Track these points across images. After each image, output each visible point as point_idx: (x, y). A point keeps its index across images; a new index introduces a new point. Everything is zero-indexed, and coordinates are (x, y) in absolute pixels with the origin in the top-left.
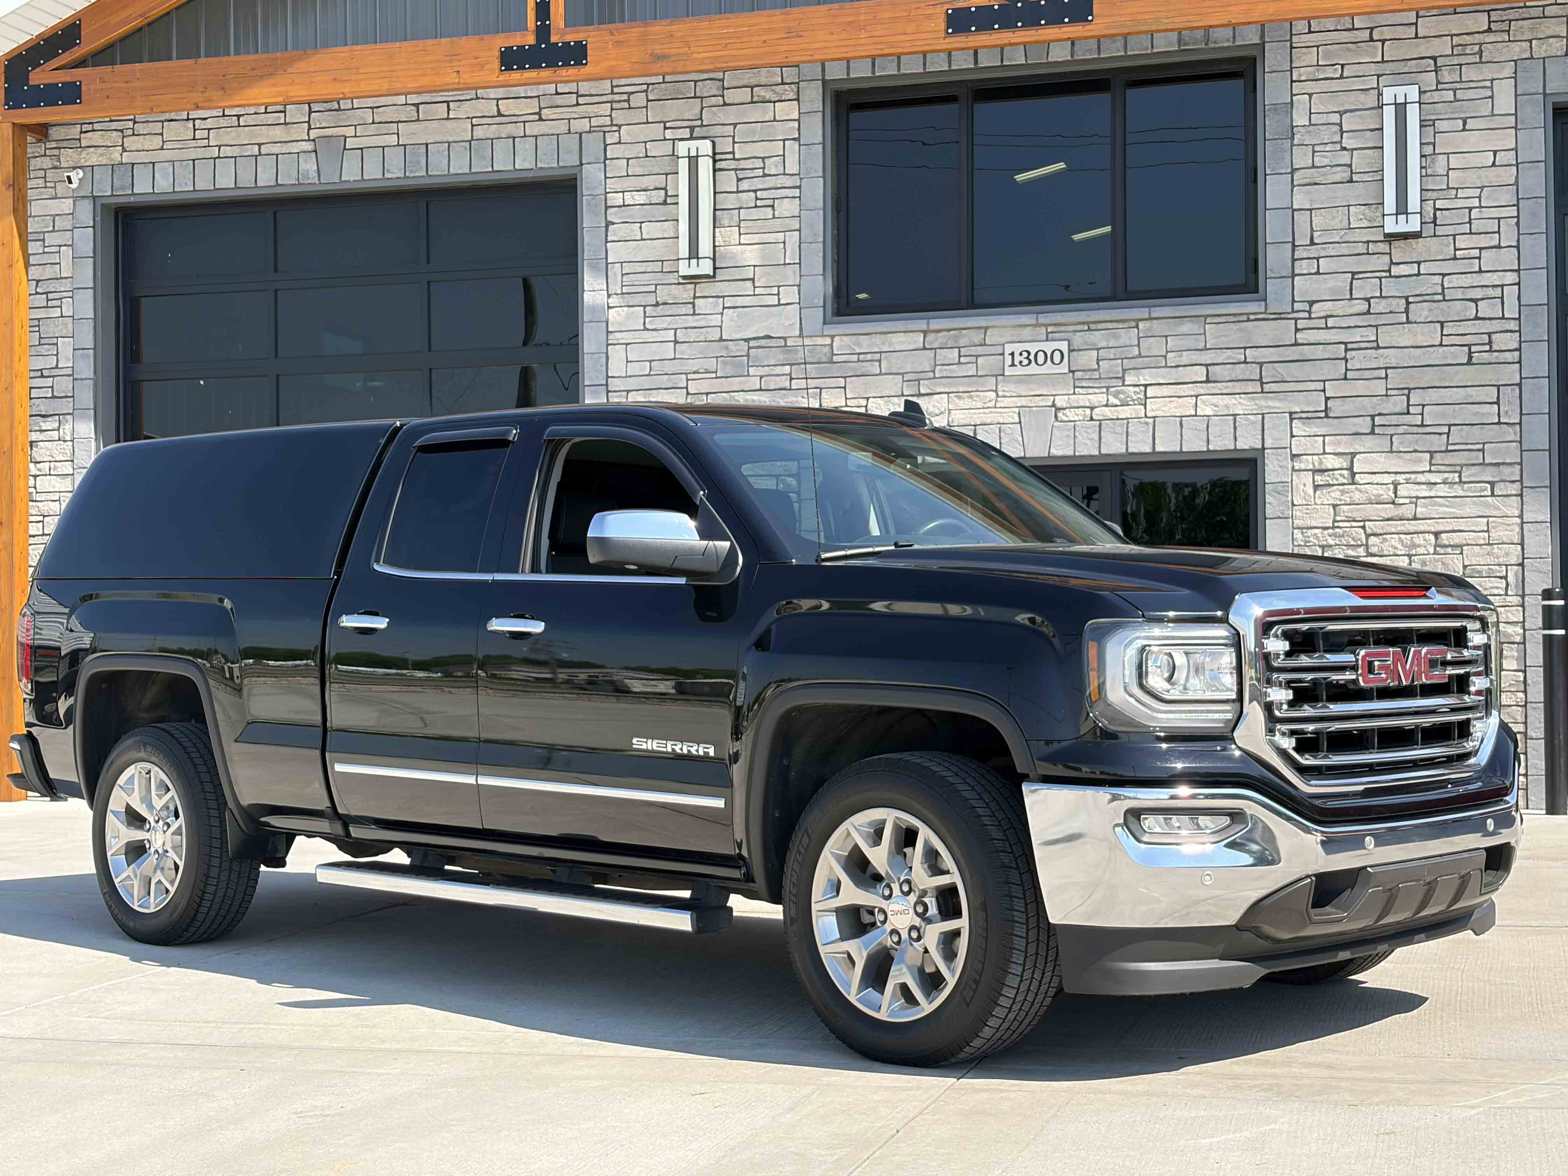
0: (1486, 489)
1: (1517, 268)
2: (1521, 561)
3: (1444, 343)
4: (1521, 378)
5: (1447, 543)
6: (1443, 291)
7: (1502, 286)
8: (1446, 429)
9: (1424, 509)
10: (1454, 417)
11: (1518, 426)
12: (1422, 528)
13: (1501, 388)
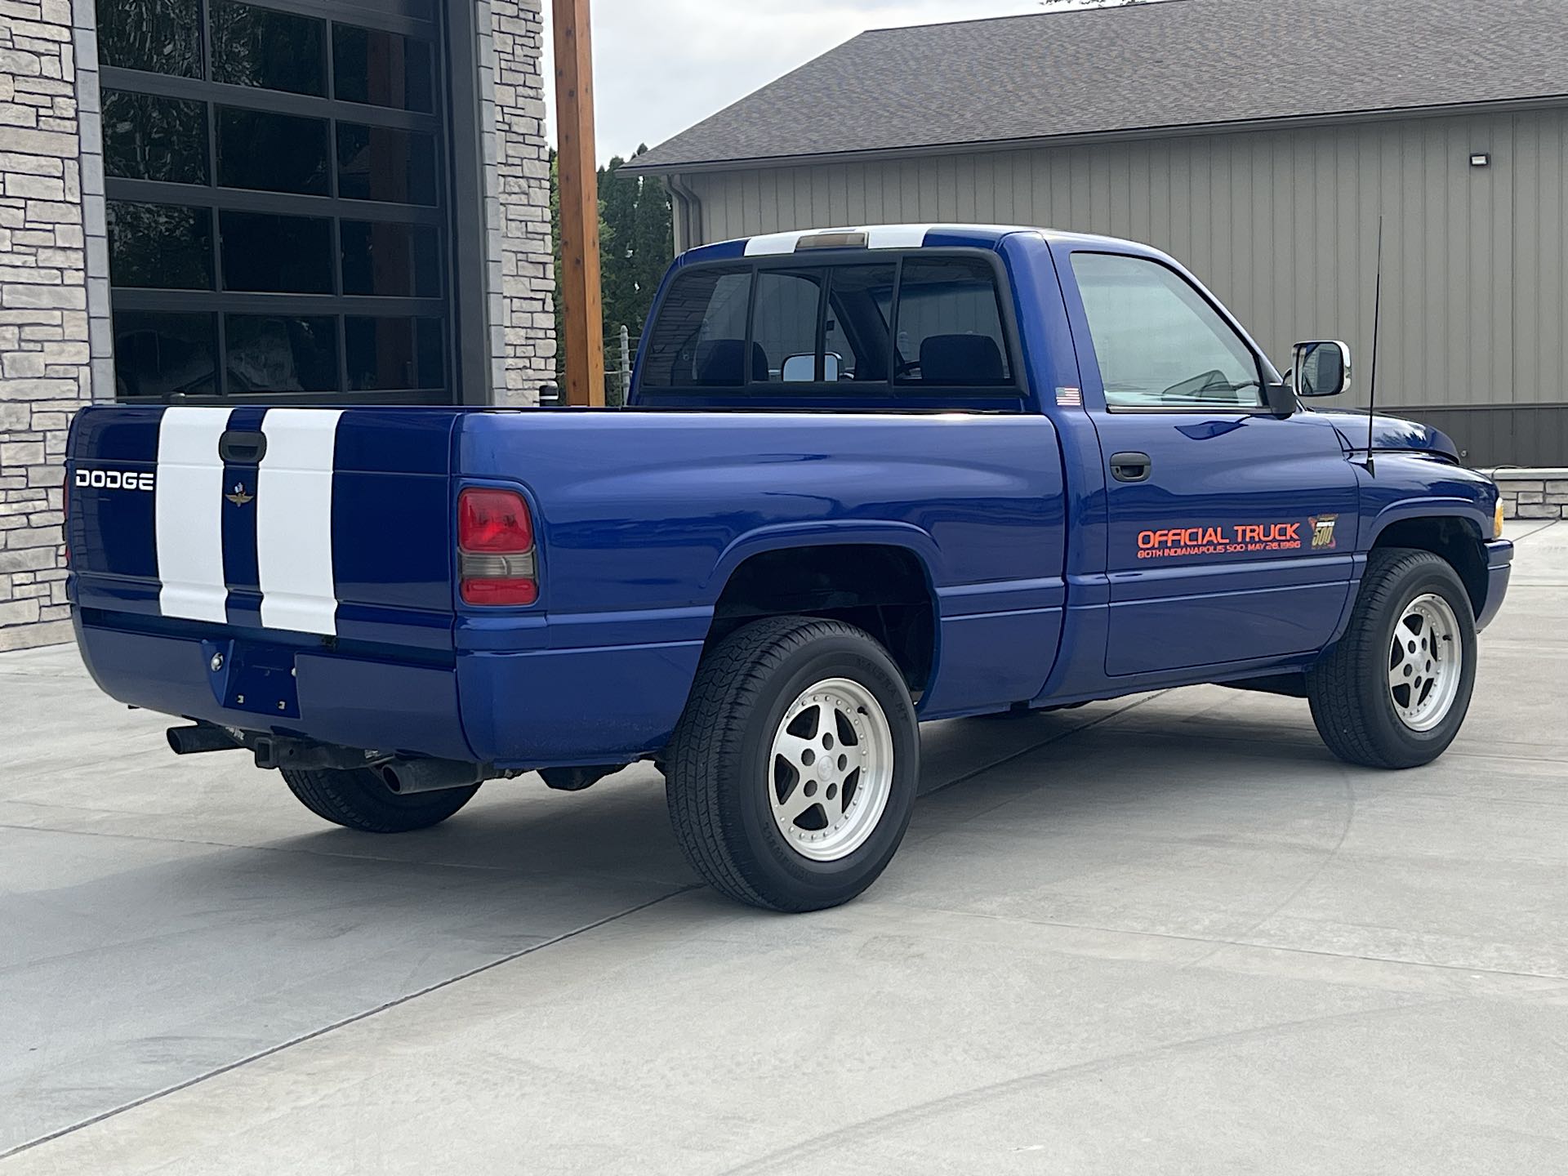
0: (57, 277)
1: (70, 24)
2: (88, 361)
3: (16, 101)
4: (80, 153)
5: (31, 338)
6: (11, 37)
7: (60, 43)
8: (21, 203)
9: (10, 298)
10: (30, 190)
11: (79, 207)
12: (10, 320)
13: (66, 161)
